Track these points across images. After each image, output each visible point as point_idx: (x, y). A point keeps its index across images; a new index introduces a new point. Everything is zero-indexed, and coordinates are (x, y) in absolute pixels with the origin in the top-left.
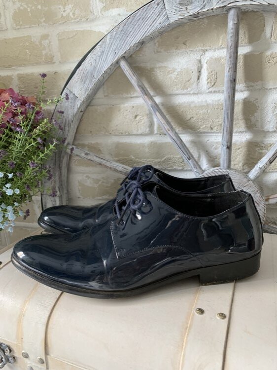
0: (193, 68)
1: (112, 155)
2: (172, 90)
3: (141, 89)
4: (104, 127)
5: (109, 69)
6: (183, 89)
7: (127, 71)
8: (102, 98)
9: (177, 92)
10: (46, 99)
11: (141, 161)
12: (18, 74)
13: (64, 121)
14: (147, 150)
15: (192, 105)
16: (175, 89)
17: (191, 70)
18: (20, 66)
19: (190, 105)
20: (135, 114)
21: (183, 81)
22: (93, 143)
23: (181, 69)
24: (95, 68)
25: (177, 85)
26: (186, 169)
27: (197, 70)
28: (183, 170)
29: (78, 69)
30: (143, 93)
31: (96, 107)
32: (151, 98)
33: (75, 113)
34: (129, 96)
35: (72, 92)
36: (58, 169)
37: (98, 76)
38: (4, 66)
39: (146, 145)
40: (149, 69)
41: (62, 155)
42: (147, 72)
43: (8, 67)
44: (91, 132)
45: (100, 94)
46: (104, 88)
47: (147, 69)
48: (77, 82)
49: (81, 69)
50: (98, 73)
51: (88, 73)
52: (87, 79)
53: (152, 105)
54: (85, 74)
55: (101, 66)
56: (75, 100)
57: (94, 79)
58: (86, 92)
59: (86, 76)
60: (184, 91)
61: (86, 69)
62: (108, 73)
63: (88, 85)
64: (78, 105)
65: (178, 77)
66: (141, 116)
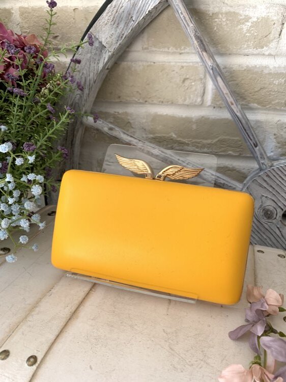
0: (275, 18)
1: (145, 129)
2: (241, 48)
3: (200, 42)
4: (138, 92)
5: (156, 8)
6: (256, 47)
7: (182, 13)
8: (139, 51)
9: (246, 51)
10: (60, 47)
11: (184, 141)
12: (20, 8)
13: (83, 79)
14: (194, 127)
15: (266, 72)
16: (245, 46)
17: (273, 21)
19: (263, 70)
20: (184, 77)
22: (120, 112)
23: (258, 19)
24: (134, 5)
25: (248, 40)
26: (244, 155)
27: (281, 20)
29: (110, 5)
30: (200, 48)
31: (129, 63)
32: (211, 56)
33: (99, 71)
34: (179, 49)
35: (97, 39)
36: (70, 146)
37: (138, 18)
39: (194, 120)
40: (211, 15)
41: (76, 128)
42: (207, 18)
44: (119, 97)
45: (138, 46)
48: (106, 24)
49: (114, 6)
50: (139, 13)
51: (123, 12)
52: (121, 21)
53: (213, 67)
54: (118, 13)
55: (143, 2)
56: (101, 51)
57: (132, 22)
58: (118, 40)
59: (120, 17)
60: (256, 51)
61: (121, 5)
62: (152, 14)
63: (123, 30)
64: (105, 58)
65: (252, 30)
66: (191, 81)
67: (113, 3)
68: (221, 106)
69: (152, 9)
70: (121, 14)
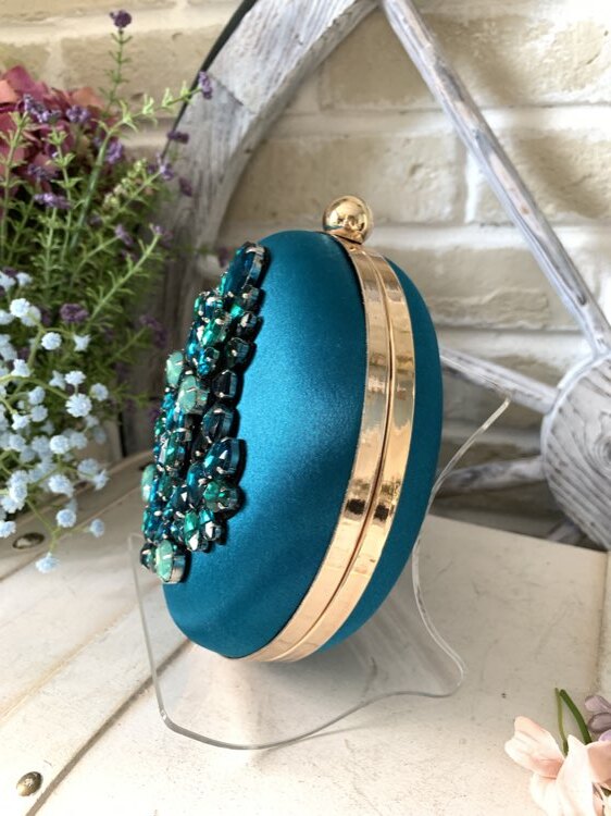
2: (534, 91)
3: (448, 81)
4: (314, 201)
5: (348, 13)
6: (567, 88)
7: (405, 21)
8: (314, 114)
9: (548, 97)
12: (65, 41)
14: (440, 269)
15: (593, 139)
16: (544, 86)
17: (602, 26)
18: (71, 14)
19: (585, 137)
20: (413, 161)
21: (571, 59)
23: (570, 25)
24: (302, 10)
25: (550, 73)
26: (553, 328)
28: (544, 331)
29: (248, 15)
30: (450, 93)
32: (475, 110)
33: (230, 155)
34: (399, 107)
35: (222, 87)
37: (310, 37)
38: (22, 15)
39: (438, 255)
40: (466, 24)
42: (458, 33)
43: (34, 19)
44: (274, 215)
45: (308, 101)
46: (320, 84)
47: (461, 25)
48: (242, 55)
49: (257, 15)
50: (312, 27)
51: (279, 26)
52: (274, 46)
53: (478, 132)
54: (269, 31)
55: (321, 4)
56: (233, 113)
57: (299, 47)
58: (268, 88)
59: (272, 37)
60: (570, 94)
61: (273, 13)
62: (341, 28)
63: (279, 64)
64: (241, 128)
65: (558, 51)
66: (428, 170)
67: (257, 8)
68: (499, 221)
69: (341, 16)
70: (275, 31)
